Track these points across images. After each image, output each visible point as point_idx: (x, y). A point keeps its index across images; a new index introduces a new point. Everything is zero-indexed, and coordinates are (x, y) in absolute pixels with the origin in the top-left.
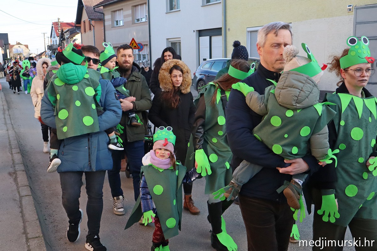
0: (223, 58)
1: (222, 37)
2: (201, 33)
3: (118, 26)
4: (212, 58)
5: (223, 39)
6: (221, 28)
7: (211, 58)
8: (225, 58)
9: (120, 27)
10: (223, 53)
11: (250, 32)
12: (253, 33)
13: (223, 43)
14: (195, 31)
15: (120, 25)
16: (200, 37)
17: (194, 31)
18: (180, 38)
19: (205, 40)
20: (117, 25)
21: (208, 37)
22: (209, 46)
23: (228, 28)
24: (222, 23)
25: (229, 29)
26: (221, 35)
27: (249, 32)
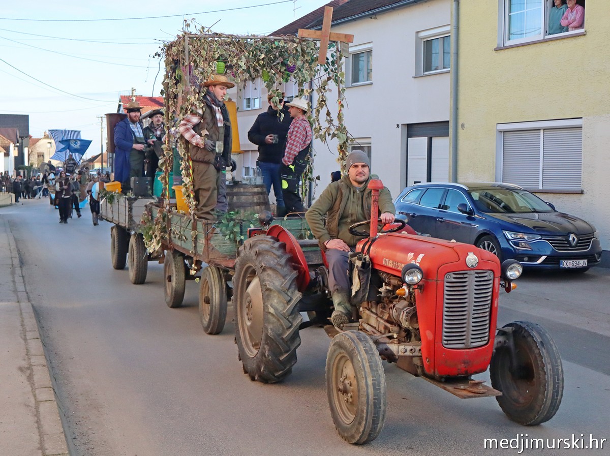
0: (450, 182)
1: (450, 140)
2: (411, 130)
3: (250, 109)
4: (432, 181)
5: (452, 144)
6: (448, 122)
7: (429, 180)
8: (452, 182)
9: (252, 112)
10: (449, 172)
11: (504, 132)
12: (508, 134)
13: (451, 153)
14: (400, 125)
15: (254, 108)
16: (409, 139)
17: (398, 126)
18: (370, 138)
19: (419, 143)
20: (249, 106)
21: (425, 140)
22: (426, 157)
23: (460, 122)
24: (450, 112)
25: (463, 125)
26: (447, 135)
27: (501, 132)
